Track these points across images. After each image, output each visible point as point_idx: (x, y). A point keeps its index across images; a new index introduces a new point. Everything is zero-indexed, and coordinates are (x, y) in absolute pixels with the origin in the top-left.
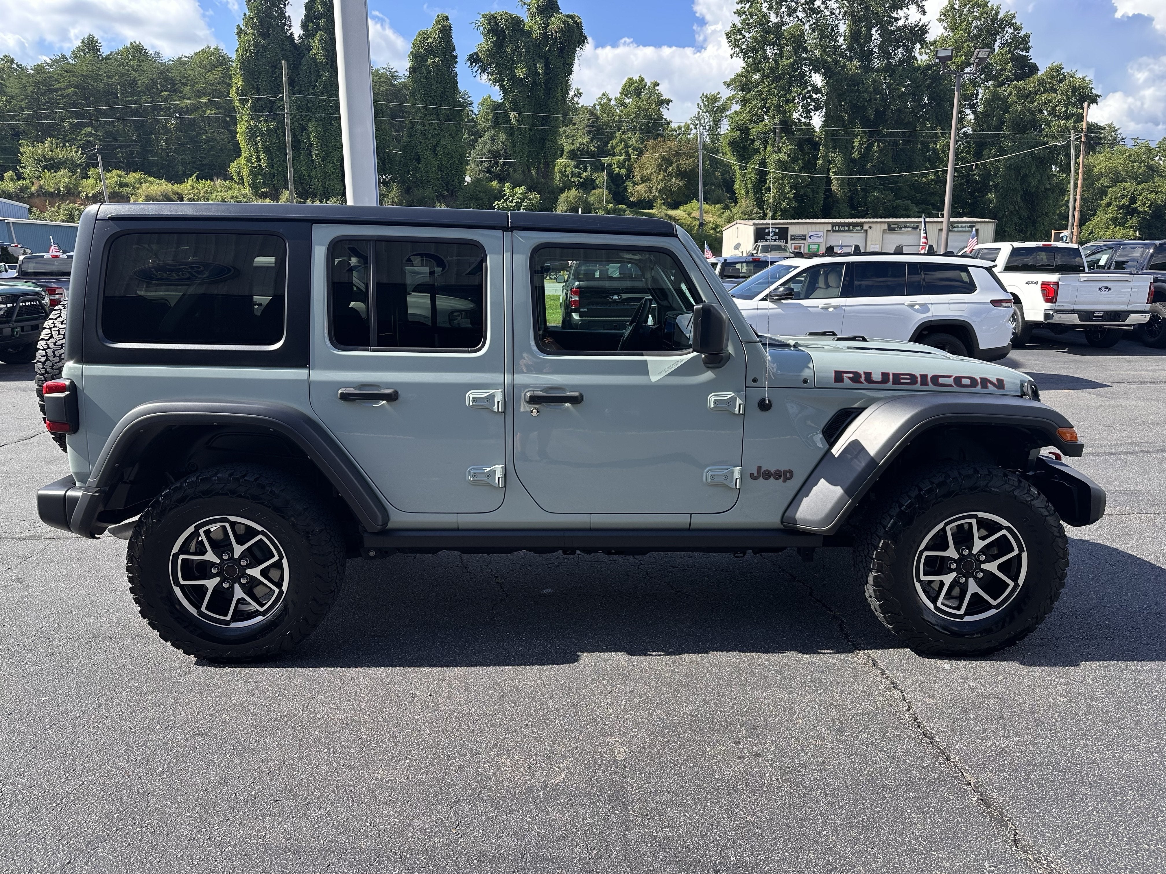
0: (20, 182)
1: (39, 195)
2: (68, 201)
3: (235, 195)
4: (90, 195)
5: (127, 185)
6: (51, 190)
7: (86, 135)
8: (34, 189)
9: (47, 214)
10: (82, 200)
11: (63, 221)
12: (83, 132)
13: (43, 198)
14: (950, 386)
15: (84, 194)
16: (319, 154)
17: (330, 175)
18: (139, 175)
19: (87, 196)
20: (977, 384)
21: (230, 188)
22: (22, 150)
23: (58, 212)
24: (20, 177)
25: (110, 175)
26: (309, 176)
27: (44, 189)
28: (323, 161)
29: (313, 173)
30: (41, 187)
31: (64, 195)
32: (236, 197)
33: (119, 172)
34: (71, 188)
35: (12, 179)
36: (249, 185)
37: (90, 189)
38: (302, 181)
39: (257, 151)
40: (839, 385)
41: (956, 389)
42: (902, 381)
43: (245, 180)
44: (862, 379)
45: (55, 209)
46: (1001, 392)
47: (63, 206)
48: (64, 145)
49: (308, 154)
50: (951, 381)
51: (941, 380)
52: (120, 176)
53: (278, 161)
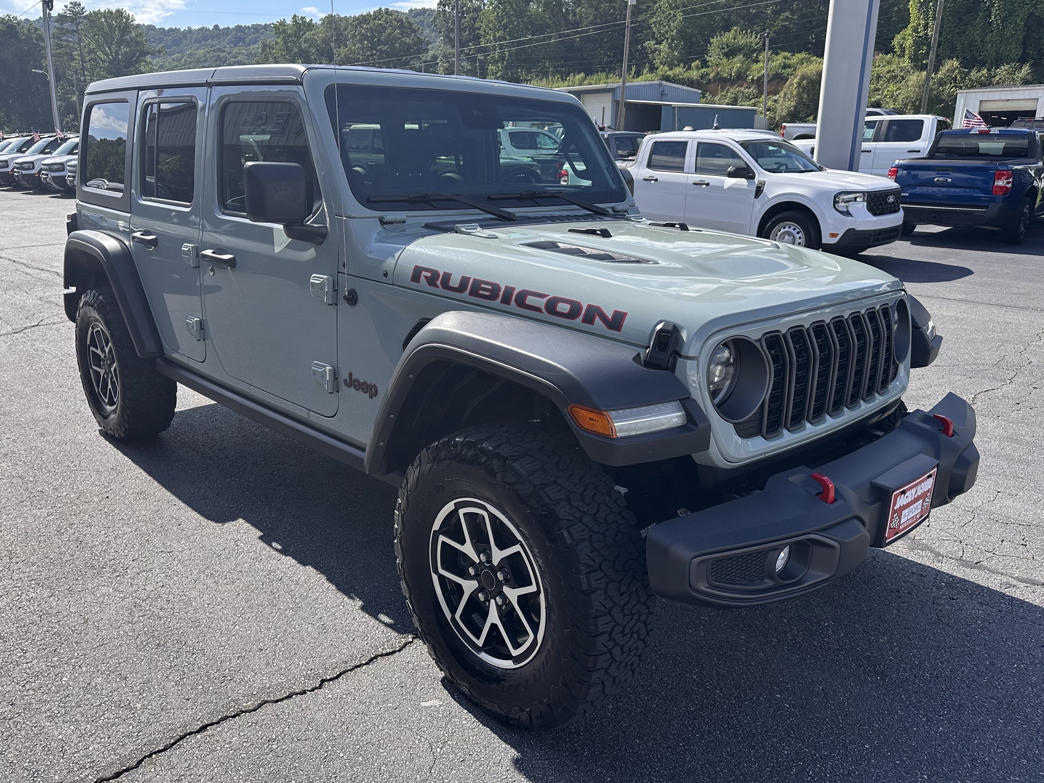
0: (703, 70)
1: (715, 81)
2: (736, 85)
3: (892, 69)
4: (755, 78)
5: (789, 66)
6: (725, 75)
7: (784, 20)
8: (712, 75)
9: (717, 98)
10: (748, 83)
11: (728, 104)
12: (781, 17)
13: (717, 83)
14: (538, 310)
15: (750, 77)
16: (999, 14)
17: (1008, 38)
18: (803, 55)
19: (752, 79)
20: (578, 315)
21: (889, 63)
22: (712, 40)
23: (725, 96)
24: (705, 64)
25: (778, 57)
26: (981, 41)
27: (720, 75)
28: (1002, 22)
29: (988, 38)
30: (718, 73)
31: (734, 79)
32: (893, 72)
33: (786, 54)
34: (741, 72)
35: (697, 68)
36: (910, 58)
37: (756, 72)
38: (972, 48)
39: (926, 19)
40: (414, 285)
41: (546, 316)
42: (481, 292)
43: (907, 52)
44: (439, 283)
45: (724, 93)
46: (613, 333)
47: (731, 90)
48: (746, 32)
49: (986, 16)
50: (541, 303)
51: (530, 300)
52: (785, 58)
53: (947, 28)
